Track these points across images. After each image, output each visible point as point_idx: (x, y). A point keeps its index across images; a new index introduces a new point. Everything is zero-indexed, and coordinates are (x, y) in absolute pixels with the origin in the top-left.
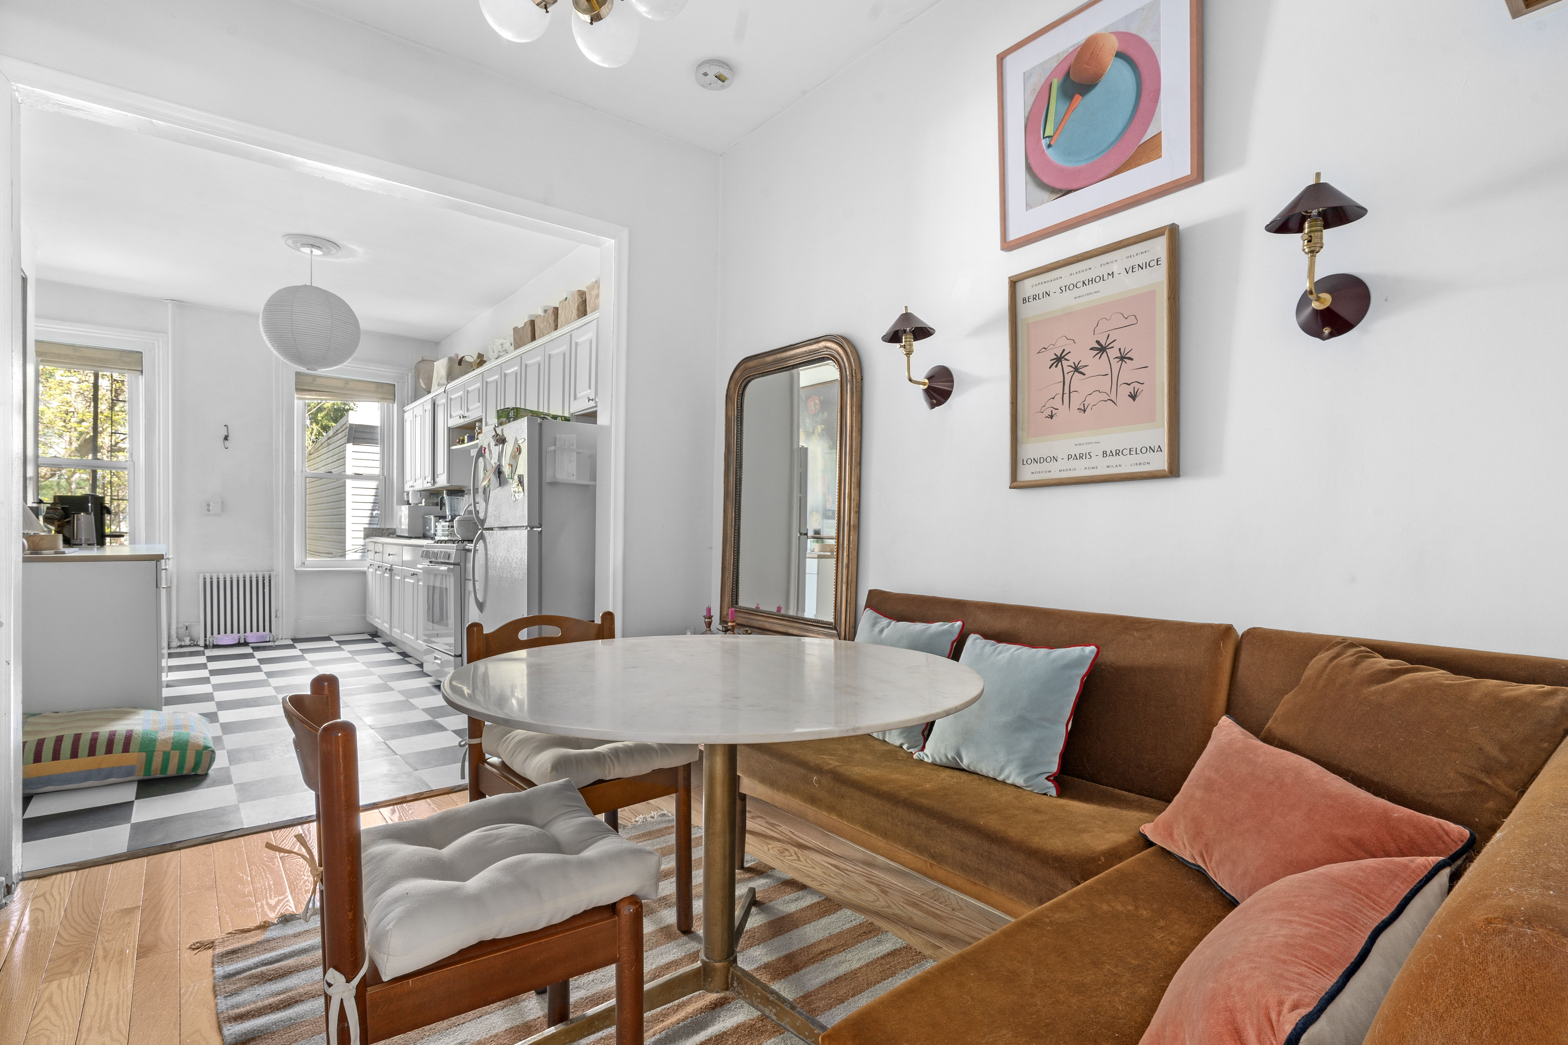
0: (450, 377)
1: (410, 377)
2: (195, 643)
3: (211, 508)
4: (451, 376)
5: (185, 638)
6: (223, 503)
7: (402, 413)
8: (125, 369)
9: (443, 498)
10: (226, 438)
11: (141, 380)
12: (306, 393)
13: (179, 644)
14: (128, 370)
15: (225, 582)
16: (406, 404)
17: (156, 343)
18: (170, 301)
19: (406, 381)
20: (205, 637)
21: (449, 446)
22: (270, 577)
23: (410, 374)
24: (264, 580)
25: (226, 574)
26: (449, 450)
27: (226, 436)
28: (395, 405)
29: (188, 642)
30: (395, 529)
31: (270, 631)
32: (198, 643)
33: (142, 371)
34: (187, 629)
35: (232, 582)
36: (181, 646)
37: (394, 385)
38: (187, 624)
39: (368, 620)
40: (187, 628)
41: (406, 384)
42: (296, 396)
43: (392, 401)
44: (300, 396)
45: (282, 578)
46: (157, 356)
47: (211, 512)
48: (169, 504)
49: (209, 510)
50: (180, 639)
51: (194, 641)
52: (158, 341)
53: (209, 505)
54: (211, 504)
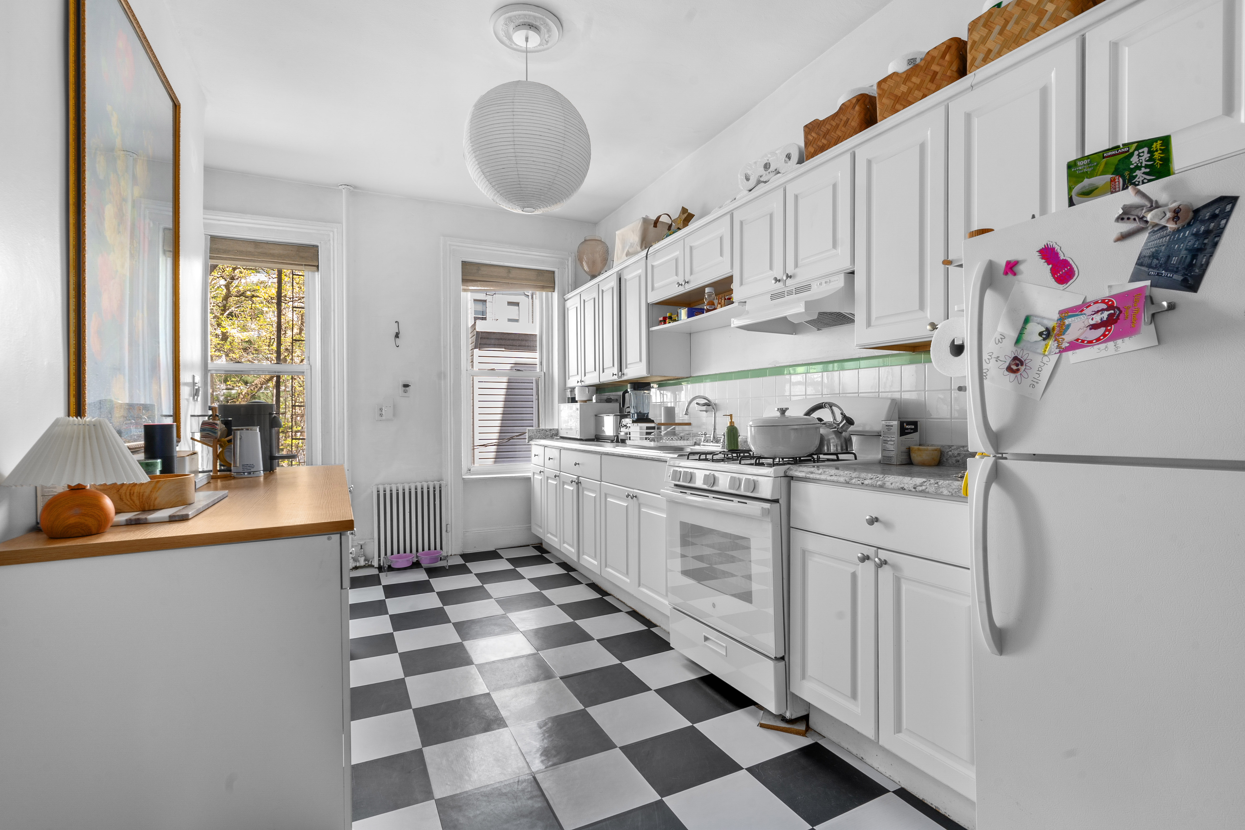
0: (644, 242)
1: (570, 262)
2: (370, 563)
3: (383, 412)
4: (646, 242)
5: (359, 558)
6: (395, 407)
7: (563, 301)
8: (302, 265)
9: (626, 392)
10: (397, 336)
11: (317, 276)
12: (470, 284)
13: (354, 565)
14: (305, 265)
15: (398, 494)
16: (567, 292)
17: (331, 234)
18: (344, 187)
19: (566, 266)
20: (379, 556)
21: (649, 326)
22: (440, 487)
23: (570, 258)
24: (434, 491)
25: (399, 485)
26: (649, 333)
27: (397, 333)
28: (555, 295)
29: (362, 563)
30: (557, 430)
31: (441, 548)
32: (373, 564)
33: (318, 266)
34: (361, 548)
35: (404, 493)
36: (356, 568)
37: (553, 272)
38: (362, 543)
39: (533, 531)
40: (361, 546)
41: (567, 269)
42: (462, 287)
43: (552, 289)
44: (465, 287)
45: (451, 486)
46: (332, 248)
47: (384, 418)
48: (344, 409)
49: (381, 415)
50: (355, 560)
51: (369, 561)
52: (333, 232)
53: (381, 410)
54: (383, 409)
